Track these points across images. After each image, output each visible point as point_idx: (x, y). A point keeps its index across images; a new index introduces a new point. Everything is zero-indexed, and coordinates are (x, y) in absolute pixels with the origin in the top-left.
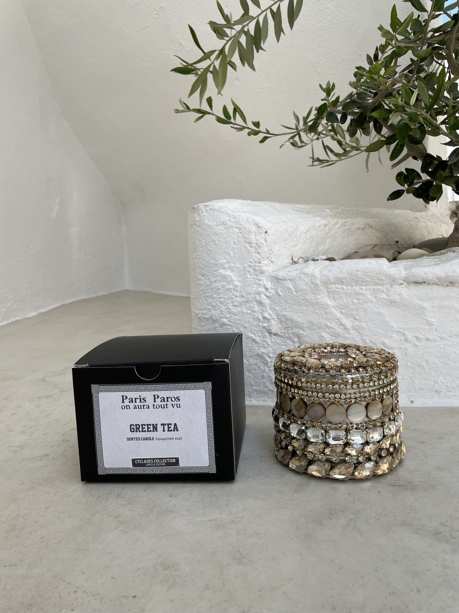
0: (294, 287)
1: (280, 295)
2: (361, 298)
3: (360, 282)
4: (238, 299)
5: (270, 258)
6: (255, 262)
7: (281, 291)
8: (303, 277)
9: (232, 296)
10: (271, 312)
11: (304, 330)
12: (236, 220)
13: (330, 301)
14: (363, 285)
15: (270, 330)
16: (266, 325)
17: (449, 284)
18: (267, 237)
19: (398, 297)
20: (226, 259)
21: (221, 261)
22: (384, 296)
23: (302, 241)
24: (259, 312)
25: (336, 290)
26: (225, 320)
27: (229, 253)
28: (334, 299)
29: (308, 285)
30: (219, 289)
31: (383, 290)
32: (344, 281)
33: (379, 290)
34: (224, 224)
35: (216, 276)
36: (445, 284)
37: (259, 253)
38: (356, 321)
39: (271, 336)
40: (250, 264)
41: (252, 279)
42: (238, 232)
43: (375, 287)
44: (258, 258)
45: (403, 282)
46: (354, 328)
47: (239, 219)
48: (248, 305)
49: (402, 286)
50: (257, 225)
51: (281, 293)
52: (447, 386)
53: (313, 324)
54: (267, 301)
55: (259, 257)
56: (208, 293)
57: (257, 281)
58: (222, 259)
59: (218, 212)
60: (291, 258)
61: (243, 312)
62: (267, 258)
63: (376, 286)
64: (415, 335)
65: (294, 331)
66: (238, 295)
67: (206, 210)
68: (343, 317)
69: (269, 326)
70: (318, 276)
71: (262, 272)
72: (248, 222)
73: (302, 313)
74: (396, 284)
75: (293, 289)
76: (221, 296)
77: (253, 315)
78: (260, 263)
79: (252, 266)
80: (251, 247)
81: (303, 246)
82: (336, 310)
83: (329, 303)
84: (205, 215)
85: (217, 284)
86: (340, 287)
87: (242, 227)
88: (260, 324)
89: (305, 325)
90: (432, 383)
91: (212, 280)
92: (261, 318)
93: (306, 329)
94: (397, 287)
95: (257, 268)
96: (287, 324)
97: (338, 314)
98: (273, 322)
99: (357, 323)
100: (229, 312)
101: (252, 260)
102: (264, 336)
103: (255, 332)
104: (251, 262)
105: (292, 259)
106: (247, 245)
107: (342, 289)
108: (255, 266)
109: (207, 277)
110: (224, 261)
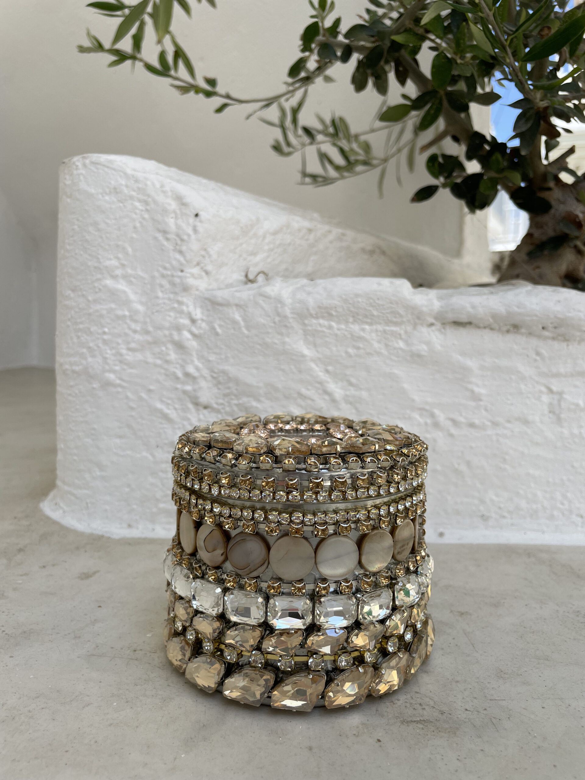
0: (244, 320)
1: (217, 334)
2: (361, 346)
3: (360, 317)
4: (137, 337)
5: (202, 265)
6: (174, 268)
7: (220, 326)
8: (261, 302)
9: (127, 331)
10: (200, 365)
11: (258, 401)
12: (140, 186)
13: (308, 348)
14: (367, 323)
15: (197, 398)
16: (189, 388)
17: (512, 329)
18: (198, 224)
19: (424, 347)
20: (118, 258)
21: (108, 263)
22: (401, 344)
23: (266, 248)
24: (178, 363)
25: (319, 329)
26: (112, 376)
27: (124, 248)
28: (315, 345)
29: (269, 316)
30: (101, 316)
31: (400, 335)
32: (334, 313)
33: (393, 333)
34: (117, 193)
35: (97, 290)
36: (505, 328)
37: (181, 252)
38: (351, 388)
39: (198, 410)
40: (165, 272)
41: (166, 301)
42: (144, 209)
43: (387, 328)
44: (179, 261)
45: (432, 320)
46: (347, 400)
47: (146, 185)
48: (157, 350)
49: (433, 328)
50: (179, 199)
51: (219, 330)
52: (500, 508)
53: (276, 389)
54: (193, 344)
55: (182, 259)
56: (81, 323)
57: (176, 305)
58: (110, 259)
59: (106, 169)
60: (243, 274)
61: (147, 363)
62: (198, 264)
63: (388, 326)
64: (452, 416)
65: (241, 402)
66: (138, 329)
67: (85, 165)
68: (329, 380)
69: (195, 390)
70: (288, 301)
71: (186, 289)
72: (164, 192)
73: (257, 368)
74: (422, 325)
75: (242, 323)
76: (106, 330)
77: (166, 370)
78: (182, 271)
79: (168, 275)
80: (167, 239)
81: (268, 257)
82: (317, 366)
83: (306, 352)
84: (82, 174)
85: (98, 307)
86: (326, 323)
87: (150, 200)
88: (179, 386)
89: (261, 391)
90: (476, 502)
91: (90, 298)
92: (180, 374)
93: (263, 399)
94: (424, 330)
95: (177, 280)
96: (229, 388)
97: (321, 374)
98: (203, 384)
99: (352, 391)
100: (121, 362)
101: (168, 265)
102: (185, 410)
103: (169, 402)
104: (165, 268)
105: (246, 276)
106: (160, 236)
107: (330, 327)
108: (173, 276)
109: (80, 293)
110: (114, 263)
